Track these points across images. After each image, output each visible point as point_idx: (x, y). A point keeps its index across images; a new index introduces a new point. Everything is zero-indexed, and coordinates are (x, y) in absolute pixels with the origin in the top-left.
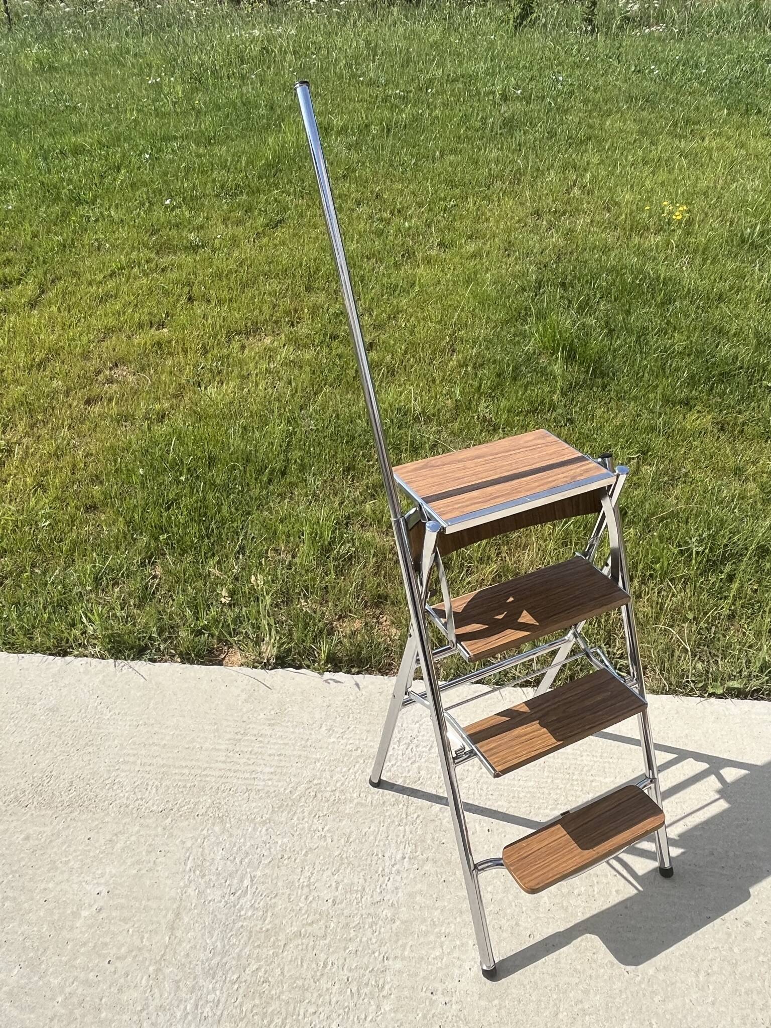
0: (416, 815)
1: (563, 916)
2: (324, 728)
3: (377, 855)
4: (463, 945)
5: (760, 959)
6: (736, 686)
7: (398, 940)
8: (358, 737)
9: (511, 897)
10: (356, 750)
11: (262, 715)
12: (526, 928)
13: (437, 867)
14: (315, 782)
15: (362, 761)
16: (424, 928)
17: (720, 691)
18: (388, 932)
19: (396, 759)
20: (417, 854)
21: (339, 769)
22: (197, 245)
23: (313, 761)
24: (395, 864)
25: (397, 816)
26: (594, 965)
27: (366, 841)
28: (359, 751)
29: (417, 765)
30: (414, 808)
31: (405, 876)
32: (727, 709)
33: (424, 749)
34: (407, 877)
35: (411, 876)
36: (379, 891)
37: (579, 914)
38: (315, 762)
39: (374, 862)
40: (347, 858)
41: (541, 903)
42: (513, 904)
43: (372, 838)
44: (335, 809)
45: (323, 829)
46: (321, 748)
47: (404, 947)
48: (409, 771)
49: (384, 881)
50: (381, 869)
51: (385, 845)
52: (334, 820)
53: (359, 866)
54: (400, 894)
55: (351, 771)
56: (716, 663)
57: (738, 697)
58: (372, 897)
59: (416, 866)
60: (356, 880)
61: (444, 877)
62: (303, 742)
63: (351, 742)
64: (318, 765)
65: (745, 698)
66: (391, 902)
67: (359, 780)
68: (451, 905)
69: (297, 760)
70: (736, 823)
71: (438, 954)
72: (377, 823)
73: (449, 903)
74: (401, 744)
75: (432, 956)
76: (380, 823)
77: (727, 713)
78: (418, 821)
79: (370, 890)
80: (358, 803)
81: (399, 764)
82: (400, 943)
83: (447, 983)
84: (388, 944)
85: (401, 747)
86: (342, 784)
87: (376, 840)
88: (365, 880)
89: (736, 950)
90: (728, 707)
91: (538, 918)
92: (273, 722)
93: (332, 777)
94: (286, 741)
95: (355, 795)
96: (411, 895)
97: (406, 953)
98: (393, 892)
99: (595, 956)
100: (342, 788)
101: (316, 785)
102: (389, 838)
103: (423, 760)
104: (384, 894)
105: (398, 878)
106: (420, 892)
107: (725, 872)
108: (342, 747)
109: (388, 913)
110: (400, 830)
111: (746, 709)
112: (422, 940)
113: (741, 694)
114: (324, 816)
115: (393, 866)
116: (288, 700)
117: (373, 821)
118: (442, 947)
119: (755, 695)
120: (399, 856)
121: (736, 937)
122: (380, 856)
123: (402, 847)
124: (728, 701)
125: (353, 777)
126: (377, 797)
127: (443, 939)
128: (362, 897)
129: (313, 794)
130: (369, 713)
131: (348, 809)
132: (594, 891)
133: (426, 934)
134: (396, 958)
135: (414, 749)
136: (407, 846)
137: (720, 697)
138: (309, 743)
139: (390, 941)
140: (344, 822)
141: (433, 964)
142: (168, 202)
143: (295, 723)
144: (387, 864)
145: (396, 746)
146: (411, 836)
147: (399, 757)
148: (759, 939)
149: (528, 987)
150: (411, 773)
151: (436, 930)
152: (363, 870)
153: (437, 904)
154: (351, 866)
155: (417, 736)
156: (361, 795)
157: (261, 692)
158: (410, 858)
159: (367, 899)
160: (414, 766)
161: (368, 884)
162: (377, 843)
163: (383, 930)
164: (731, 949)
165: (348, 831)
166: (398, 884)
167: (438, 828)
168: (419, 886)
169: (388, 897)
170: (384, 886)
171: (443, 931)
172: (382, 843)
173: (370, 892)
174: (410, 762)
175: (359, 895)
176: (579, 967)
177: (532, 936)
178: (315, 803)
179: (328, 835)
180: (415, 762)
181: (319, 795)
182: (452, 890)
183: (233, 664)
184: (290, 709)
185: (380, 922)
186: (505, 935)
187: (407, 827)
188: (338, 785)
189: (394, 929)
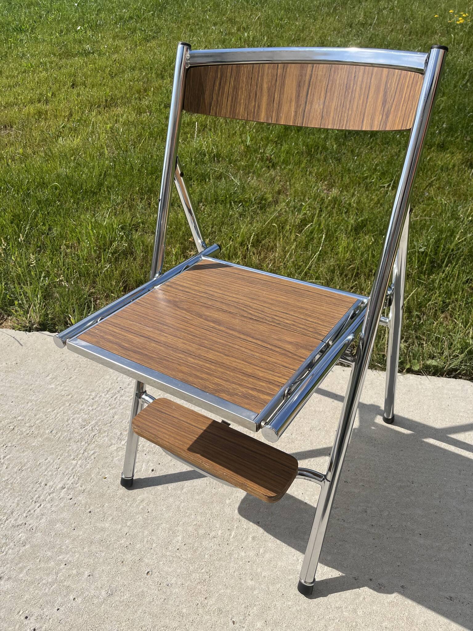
0: (92, 452)
1: (189, 556)
2: (50, 376)
3: (41, 483)
4: (78, 574)
5: (384, 625)
6: (433, 364)
7: (20, 562)
8: (75, 385)
9: (146, 532)
10: (68, 395)
11: (4, 364)
12: (147, 565)
13: (90, 498)
14: (19, 418)
15: (68, 405)
16: (49, 554)
17: (416, 368)
18: (14, 554)
19: (99, 404)
20: (77, 485)
21: (45, 410)
22: (89, 53)
23: (27, 402)
24: (53, 493)
25: (76, 450)
26: (201, 611)
27: (37, 470)
28: (70, 397)
29: (114, 411)
30: (94, 445)
31: (56, 504)
32: (421, 384)
33: (126, 399)
34: (57, 506)
35: (62, 505)
36: (25, 515)
37: (206, 556)
38: (28, 403)
39: (34, 489)
40: (12, 483)
41: (174, 541)
42: (146, 540)
43: (44, 468)
44: (24, 442)
45: (5, 457)
46: (39, 392)
47: (21, 569)
48: (105, 415)
49: (35, 506)
50: (37, 496)
51: (52, 475)
52: (17, 451)
53: (20, 491)
54: (43, 520)
55: (55, 411)
56: (421, 345)
57: (434, 374)
58: (16, 520)
59: (70, 497)
60: (9, 505)
61: (92, 508)
62: (27, 386)
63: (67, 389)
64: (30, 404)
65: (442, 375)
66: (31, 526)
67: (57, 419)
68: (86, 535)
69: (13, 400)
70: (399, 484)
71: (50, 580)
72: (54, 456)
73: (84, 533)
74: (109, 393)
75: (44, 581)
76: (57, 456)
77: (420, 387)
78: (92, 457)
79: (17, 513)
80: (46, 438)
81: (98, 409)
82: (21, 565)
83: (45, 610)
84: (8, 565)
85: (107, 396)
86: (42, 421)
87: (46, 470)
88: (18, 504)
89: (360, 612)
90: (422, 382)
91: (164, 556)
92: (10, 370)
93: (35, 415)
94: (13, 385)
95: (47, 432)
96: (52, 523)
97: (21, 575)
98: (37, 517)
99: (206, 601)
100: (39, 425)
101: (19, 420)
102: (59, 470)
103: (122, 407)
104: (28, 519)
105: (49, 505)
106: (62, 521)
107: (373, 531)
108: (57, 393)
109: (23, 536)
110: (72, 463)
111: (440, 385)
112: (42, 565)
113: (437, 372)
114: (11, 446)
115: (49, 494)
116: (32, 354)
117: (53, 454)
118: (57, 573)
119: (453, 373)
120: (60, 486)
121: (364, 599)
122: (43, 484)
123: (67, 477)
124: (424, 377)
125: (54, 416)
126: (66, 434)
127: (63, 566)
128: (7, 519)
129: (12, 427)
130: (94, 367)
131: (35, 443)
132: (230, 535)
133: (49, 559)
134: (9, 578)
135: (118, 398)
136: (72, 477)
137: (418, 373)
138: (30, 388)
139: (12, 562)
140: (26, 453)
141: (41, 590)
142: (79, 28)
143: (27, 372)
144: (45, 492)
145: (103, 395)
146: (79, 469)
147: (101, 404)
148: (389, 603)
149: (124, 624)
150: (105, 417)
151: (60, 557)
152: (21, 495)
153: (74, 532)
154: (11, 491)
155: (125, 388)
156: (53, 432)
157: (13, 347)
158: (68, 489)
159: (12, 520)
160: (111, 411)
161: (18, 508)
162: (46, 473)
163: (11, 551)
164: (355, 611)
165: (26, 460)
166: (46, 511)
167: (107, 465)
168: (65, 515)
169: (31, 521)
170: (32, 511)
171: (66, 559)
172: (50, 473)
173: (16, 516)
174: (109, 408)
175: (5, 518)
176: (184, 610)
177: (150, 573)
178: (9, 435)
179: (6, 462)
180: (114, 408)
181: (16, 429)
182: (93, 521)
183: (6, 328)
184: (30, 361)
185: (11, 544)
186: (125, 569)
187: (79, 463)
188: (37, 422)
189: (21, 551)
